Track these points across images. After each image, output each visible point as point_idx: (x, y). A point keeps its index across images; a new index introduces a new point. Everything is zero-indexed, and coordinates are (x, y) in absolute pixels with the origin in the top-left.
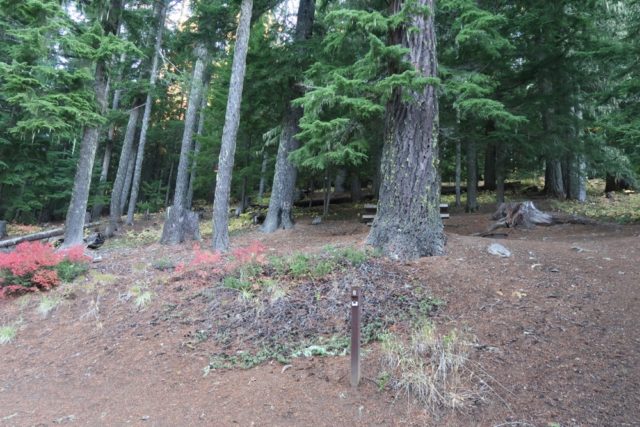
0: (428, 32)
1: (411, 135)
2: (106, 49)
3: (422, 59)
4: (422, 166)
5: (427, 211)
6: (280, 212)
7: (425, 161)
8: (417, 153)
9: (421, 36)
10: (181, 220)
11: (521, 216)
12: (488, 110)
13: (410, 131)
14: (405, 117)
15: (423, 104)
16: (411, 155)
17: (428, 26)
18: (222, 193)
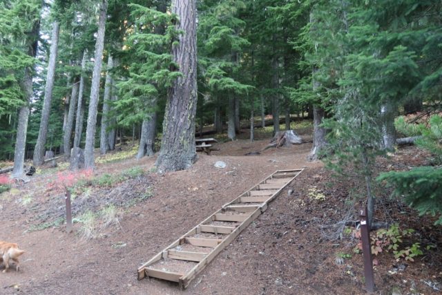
0: (189, 42)
1: (176, 103)
2: (21, 63)
3: (184, 59)
4: (182, 120)
5: (183, 145)
6: (146, 146)
7: (184, 117)
8: (179, 113)
9: (184, 45)
10: (79, 155)
11: (285, 139)
12: (224, 85)
13: (175, 101)
14: (173, 93)
15: (183, 85)
16: (175, 115)
17: (188, 39)
18: (89, 140)
